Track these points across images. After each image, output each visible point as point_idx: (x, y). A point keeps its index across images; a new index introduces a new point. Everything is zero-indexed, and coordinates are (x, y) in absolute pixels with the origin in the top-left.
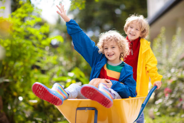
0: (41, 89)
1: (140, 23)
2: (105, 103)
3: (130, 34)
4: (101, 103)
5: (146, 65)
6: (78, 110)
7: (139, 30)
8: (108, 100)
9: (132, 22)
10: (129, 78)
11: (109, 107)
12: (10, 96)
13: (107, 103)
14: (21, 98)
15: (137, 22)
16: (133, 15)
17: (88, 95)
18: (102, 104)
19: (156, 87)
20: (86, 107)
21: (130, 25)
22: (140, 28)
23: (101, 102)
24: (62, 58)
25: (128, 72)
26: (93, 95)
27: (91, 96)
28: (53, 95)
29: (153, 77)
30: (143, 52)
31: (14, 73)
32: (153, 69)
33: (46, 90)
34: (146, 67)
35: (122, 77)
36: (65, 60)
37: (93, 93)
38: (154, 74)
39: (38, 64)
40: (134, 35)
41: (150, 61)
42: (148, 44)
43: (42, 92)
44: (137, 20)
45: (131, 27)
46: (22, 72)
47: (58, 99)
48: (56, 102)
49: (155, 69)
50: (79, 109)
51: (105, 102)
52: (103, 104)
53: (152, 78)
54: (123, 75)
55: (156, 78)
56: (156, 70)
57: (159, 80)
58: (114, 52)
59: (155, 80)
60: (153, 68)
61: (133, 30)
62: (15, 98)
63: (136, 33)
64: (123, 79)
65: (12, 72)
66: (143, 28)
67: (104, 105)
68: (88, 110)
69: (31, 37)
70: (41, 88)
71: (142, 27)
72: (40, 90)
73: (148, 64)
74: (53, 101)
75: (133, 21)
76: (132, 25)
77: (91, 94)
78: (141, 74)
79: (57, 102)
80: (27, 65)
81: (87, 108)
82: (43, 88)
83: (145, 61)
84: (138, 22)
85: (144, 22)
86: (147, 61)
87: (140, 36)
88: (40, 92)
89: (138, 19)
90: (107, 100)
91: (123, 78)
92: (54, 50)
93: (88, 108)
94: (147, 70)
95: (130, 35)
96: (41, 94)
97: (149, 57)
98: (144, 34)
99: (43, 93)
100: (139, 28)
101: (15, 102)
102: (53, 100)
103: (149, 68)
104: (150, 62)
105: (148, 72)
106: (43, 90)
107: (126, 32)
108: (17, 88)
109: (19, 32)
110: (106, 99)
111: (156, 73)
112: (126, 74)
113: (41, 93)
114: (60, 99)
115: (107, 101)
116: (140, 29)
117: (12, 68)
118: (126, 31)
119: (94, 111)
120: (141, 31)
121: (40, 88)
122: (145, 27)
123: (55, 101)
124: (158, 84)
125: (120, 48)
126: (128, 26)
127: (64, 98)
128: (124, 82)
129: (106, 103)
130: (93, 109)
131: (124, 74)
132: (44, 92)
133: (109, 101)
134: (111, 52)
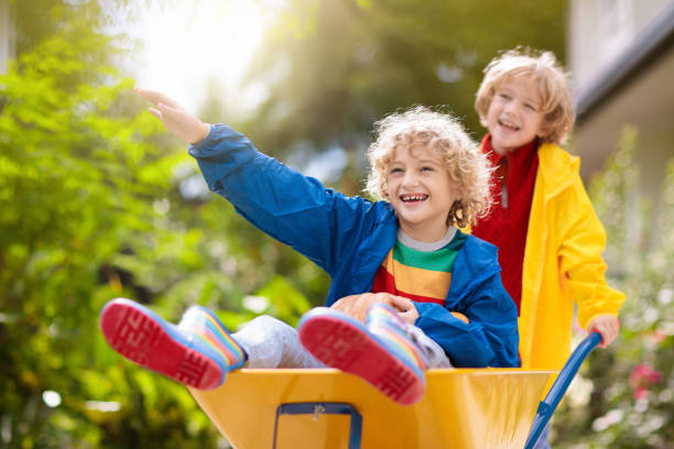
0: (136, 325)
1: (543, 81)
2: (392, 384)
3: (500, 123)
4: (381, 385)
5: (562, 247)
6: (283, 412)
7: (536, 106)
8: (408, 374)
9: (509, 76)
10: (488, 293)
11: (409, 401)
12: (10, 384)
13: (404, 385)
14: (52, 399)
15: (529, 75)
16: (512, 52)
17: (328, 353)
18: (383, 389)
19: (597, 337)
20: (317, 403)
21: (502, 86)
22: (542, 98)
23: (380, 380)
24: (219, 248)
25: (482, 269)
26: (348, 353)
27: (341, 354)
28: (185, 346)
29: (587, 296)
30: (548, 197)
31: (27, 294)
32: (587, 267)
33: (156, 326)
34: (560, 259)
35: (456, 290)
36: (231, 253)
37: (347, 346)
38: (594, 286)
39: (126, 263)
40: (517, 129)
41: (577, 233)
42: (572, 166)
43: (141, 335)
44: (531, 70)
45: (505, 96)
46: (59, 288)
47: (207, 364)
48: (196, 376)
49: (597, 266)
50: (286, 408)
51: (393, 380)
52: (387, 391)
53: (585, 303)
54: (462, 282)
55: (599, 304)
56: (600, 270)
57: (610, 311)
58: (427, 189)
59: (596, 311)
60: (586, 263)
61: (511, 107)
62: (30, 394)
63: (522, 120)
64: (462, 296)
65: (19, 287)
66: (554, 100)
67: (389, 395)
68: (326, 412)
69: (99, 152)
70: (136, 318)
71: (548, 98)
72: (131, 329)
73: (567, 243)
74: (185, 370)
75: (516, 69)
76: (510, 87)
77: (341, 348)
78: (539, 284)
79: (201, 375)
80: (78, 260)
81: (320, 407)
82: (145, 318)
83: (557, 232)
84: (534, 77)
85: (556, 78)
86: (563, 233)
87: (541, 135)
88: (132, 335)
89: (535, 65)
90: (403, 374)
91: (461, 293)
92: (187, 213)
93: (323, 404)
94: (566, 267)
95: (498, 127)
96: (135, 344)
97: (573, 217)
98: (555, 125)
99: (142, 342)
100: (540, 101)
101: (31, 411)
102: (187, 367)
103: (571, 261)
104: (577, 237)
105: (567, 275)
106: (146, 326)
107: (482, 117)
108: (39, 354)
109: (48, 131)
110: (401, 369)
111: (600, 282)
112: (474, 276)
113: (135, 338)
114: (212, 363)
115: (404, 379)
116: (542, 104)
117: (20, 270)
118: (486, 111)
119: (347, 419)
120: (543, 113)
121: (131, 320)
122: (559, 99)
123: (195, 371)
124: (605, 325)
125: (455, 178)
126: (493, 91)
127: (226, 362)
128: (467, 307)
129: (400, 385)
130: (345, 412)
131: (467, 275)
132: (147, 334)
133: (409, 379)
134: (417, 184)
